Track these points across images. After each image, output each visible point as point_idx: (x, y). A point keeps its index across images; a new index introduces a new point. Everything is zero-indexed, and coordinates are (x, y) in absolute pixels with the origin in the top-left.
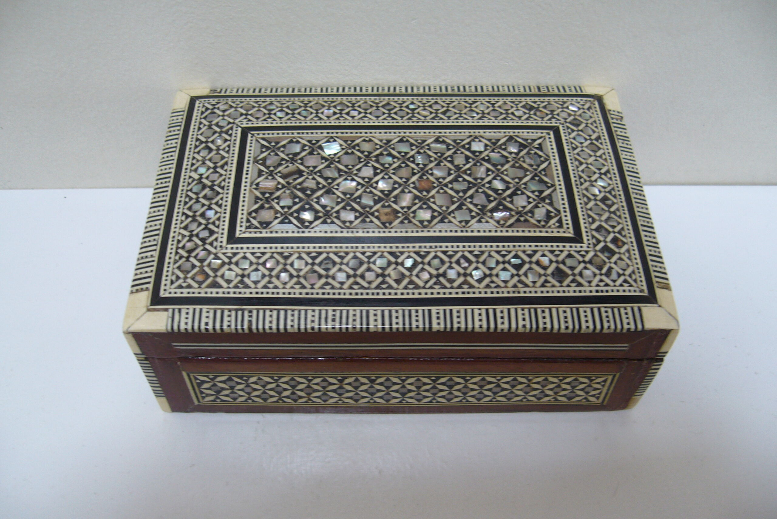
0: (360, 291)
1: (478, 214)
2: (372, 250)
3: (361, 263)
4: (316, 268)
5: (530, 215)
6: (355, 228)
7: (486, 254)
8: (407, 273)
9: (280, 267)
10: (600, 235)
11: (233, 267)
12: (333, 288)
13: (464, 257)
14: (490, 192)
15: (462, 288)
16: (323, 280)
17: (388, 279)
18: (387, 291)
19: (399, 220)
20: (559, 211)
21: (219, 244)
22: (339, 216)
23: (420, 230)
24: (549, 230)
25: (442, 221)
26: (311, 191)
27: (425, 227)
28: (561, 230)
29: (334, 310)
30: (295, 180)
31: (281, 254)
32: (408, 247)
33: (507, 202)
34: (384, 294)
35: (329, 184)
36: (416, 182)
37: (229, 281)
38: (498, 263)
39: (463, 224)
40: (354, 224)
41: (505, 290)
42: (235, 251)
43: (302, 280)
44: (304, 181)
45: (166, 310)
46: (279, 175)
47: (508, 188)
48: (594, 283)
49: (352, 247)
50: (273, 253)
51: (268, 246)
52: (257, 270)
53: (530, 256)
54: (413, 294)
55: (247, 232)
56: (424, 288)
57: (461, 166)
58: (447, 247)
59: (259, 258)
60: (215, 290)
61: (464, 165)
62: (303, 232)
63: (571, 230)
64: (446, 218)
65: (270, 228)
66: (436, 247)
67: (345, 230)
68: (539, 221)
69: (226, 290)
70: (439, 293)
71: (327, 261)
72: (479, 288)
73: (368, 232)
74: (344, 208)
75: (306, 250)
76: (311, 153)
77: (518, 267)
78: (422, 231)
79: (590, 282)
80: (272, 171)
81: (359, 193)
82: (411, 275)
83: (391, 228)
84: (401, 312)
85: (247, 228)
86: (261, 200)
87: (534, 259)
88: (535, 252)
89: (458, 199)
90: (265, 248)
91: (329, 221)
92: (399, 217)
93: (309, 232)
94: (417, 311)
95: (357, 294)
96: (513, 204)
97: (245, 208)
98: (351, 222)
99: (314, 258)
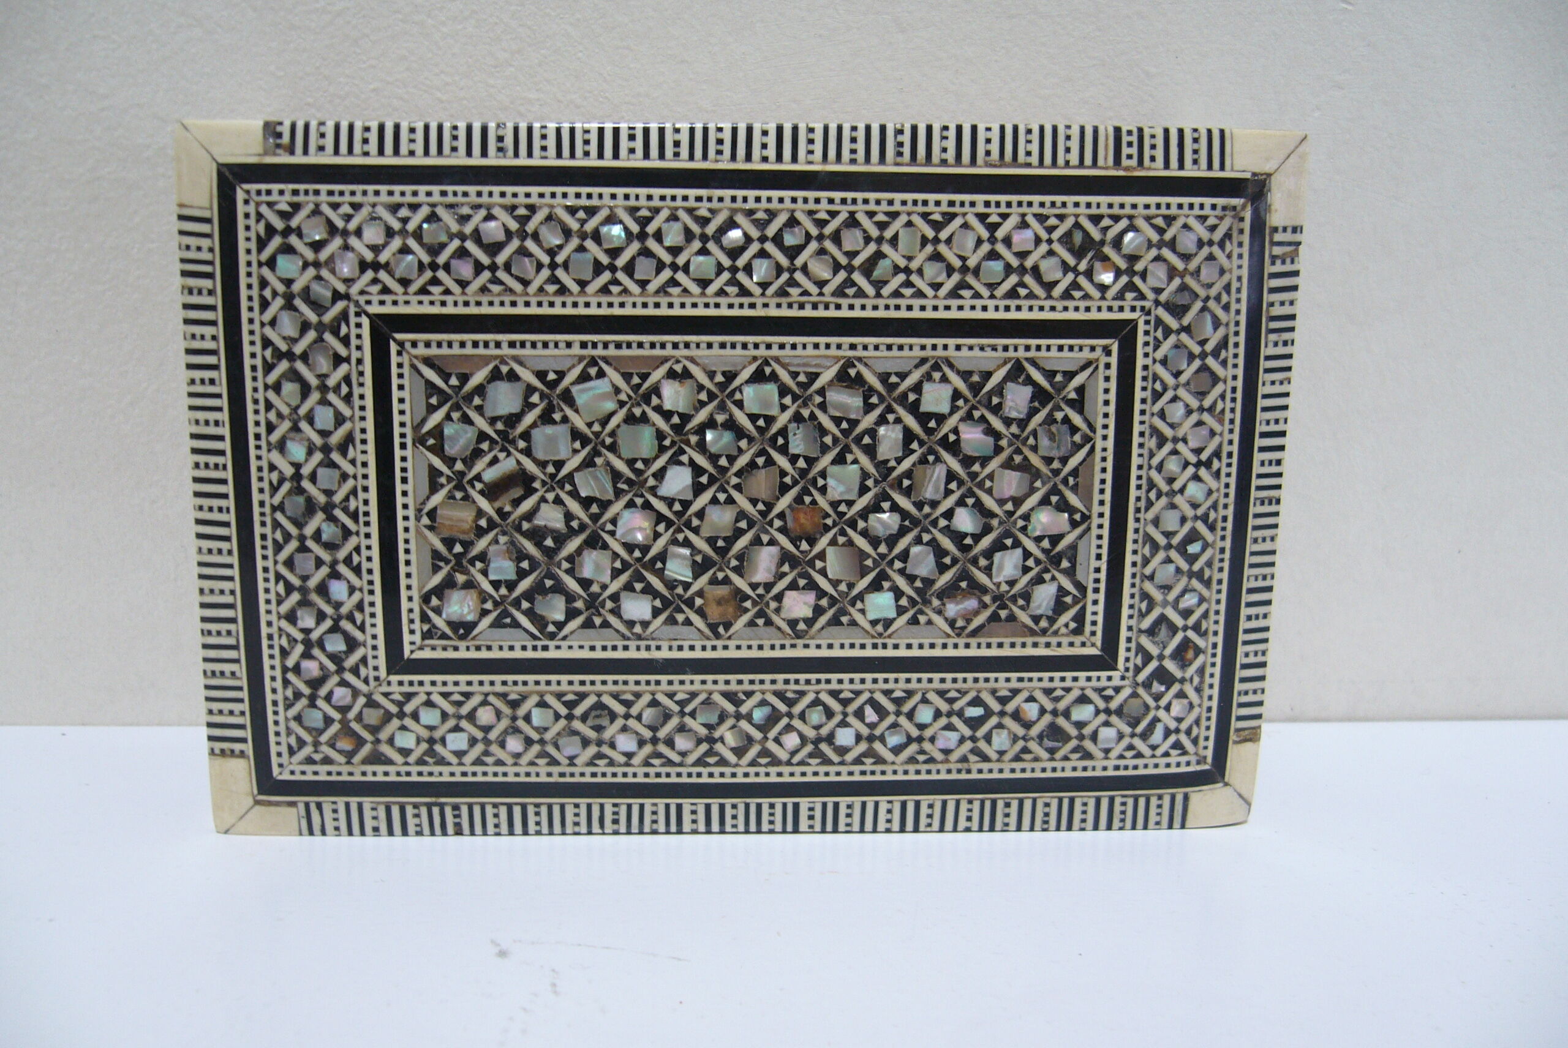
0: (664, 770)
1: (913, 602)
2: (688, 687)
3: (667, 716)
4: (577, 725)
5: (1021, 602)
6: (653, 639)
7: (918, 697)
8: (757, 735)
9: (505, 723)
10: (1154, 643)
11: (408, 722)
12: (612, 763)
13: (872, 702)
14: (946, 543)
15: (863, 763)
16: (592, 750)
17: (718, 747)
18: (717, 770)
19: (745, 618)
20: (1082, 589)
21: (372, 674)
22: (619, 607)
23: (788, 643)
24: (1054, 641)
25: (835, 621)
26: (555, 540)
27: (799, 635)
28: (1077, 640)
29: (615, 805)
30: (517, 503)
31: (503, 696)
32: (762, 682)
33: (979, 569)
34: (711, 775)
35: (595, 518)
36: (788, 512)
37: (405, 752)
38: (938, 714)
39: (880, 628)
40: (651, 628)
41: (943, 767)
42: (406, 689)
43: (551, 749)
44: (535, 510)
45: (293, 804)
46: (479, 486)
47: (987, 530)
48: (1113, 754)
49: (648, 683)
50: (486, 695)
51: (475, 678)
52: (457, 729)
53: (1003, 701)
54: (767, 774)
55: (427, 646)
56: (789, 763)
57: (893, 463)
58: (840, 681)
59: (459, 704)
60: (380, 769)
61: (899, 461)
62: (545, 648)
63: (1098, 639)
64: (846, 613)
65: (474, 638)
66: (818, 681)
67: (632, 644)
68: (1036, 619)
69: (404, 769)
70: (816, 774)
71: (598, 712)
72: (893, 763)
73: (680, 648)
74: (628, 587)
75: (554, 687)
76: (546, 418)
77: (974, 724)
78: (793, 646)
79: (1107, 751)
80: (462, 474)
81: (661, 543)
82: (766, 738)
83: (729, 638)
84: (741, 808)
85: (426, 635)
86: (447, 562)
87: (1010, 707)
88: (1015, 692)
89: (874, 560)
90: (469, 683)
91: (598, 621)
92: (746, 610)
93: (558, 647)
94: (772, 806)
95: (658, 775)
96: (990, 576)
97: (414, 582)
98: (645, 624)
99: (571, 705)
